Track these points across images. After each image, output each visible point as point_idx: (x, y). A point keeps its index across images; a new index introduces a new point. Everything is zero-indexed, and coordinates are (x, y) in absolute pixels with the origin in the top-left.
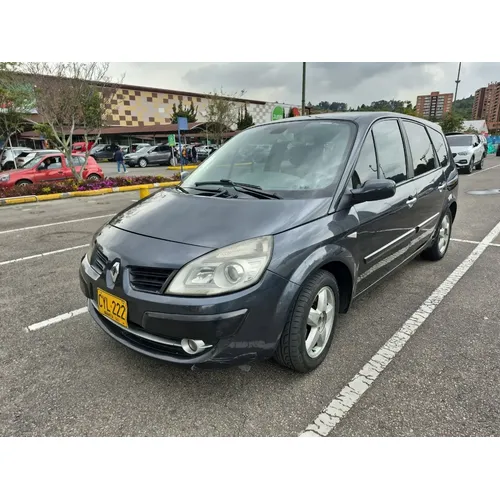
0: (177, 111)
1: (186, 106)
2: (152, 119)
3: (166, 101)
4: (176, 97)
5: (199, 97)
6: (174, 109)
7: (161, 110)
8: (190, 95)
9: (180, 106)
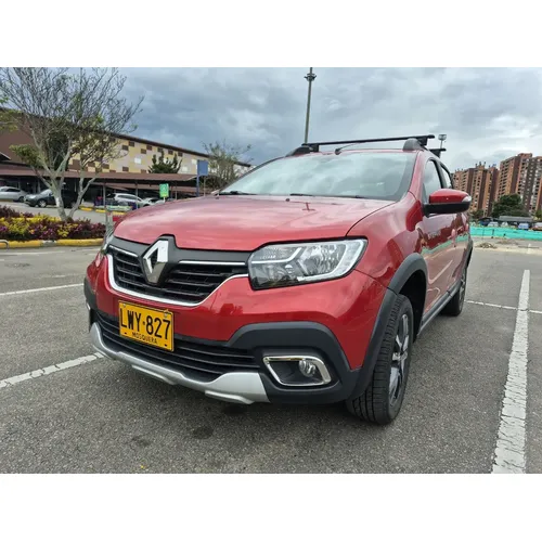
0: (157, 163)
1: (168, 159)
2: (125, 169)
3: (143, 152)
4: (155, 149)
5: (181, 151)
6: (154, 161)
7: (138, 161)
8: (171, 149)
9: (161, 159)
